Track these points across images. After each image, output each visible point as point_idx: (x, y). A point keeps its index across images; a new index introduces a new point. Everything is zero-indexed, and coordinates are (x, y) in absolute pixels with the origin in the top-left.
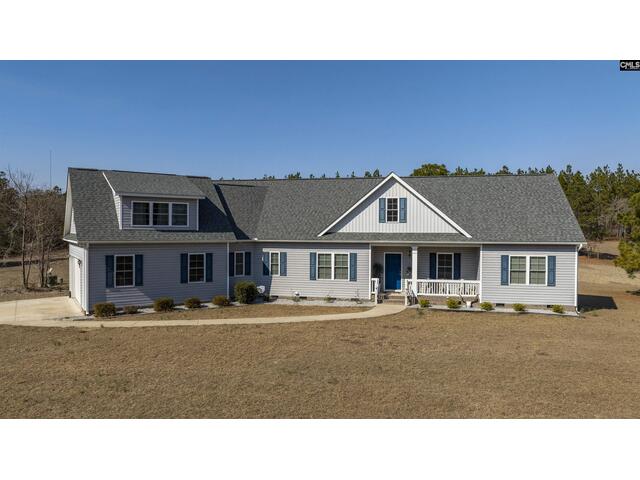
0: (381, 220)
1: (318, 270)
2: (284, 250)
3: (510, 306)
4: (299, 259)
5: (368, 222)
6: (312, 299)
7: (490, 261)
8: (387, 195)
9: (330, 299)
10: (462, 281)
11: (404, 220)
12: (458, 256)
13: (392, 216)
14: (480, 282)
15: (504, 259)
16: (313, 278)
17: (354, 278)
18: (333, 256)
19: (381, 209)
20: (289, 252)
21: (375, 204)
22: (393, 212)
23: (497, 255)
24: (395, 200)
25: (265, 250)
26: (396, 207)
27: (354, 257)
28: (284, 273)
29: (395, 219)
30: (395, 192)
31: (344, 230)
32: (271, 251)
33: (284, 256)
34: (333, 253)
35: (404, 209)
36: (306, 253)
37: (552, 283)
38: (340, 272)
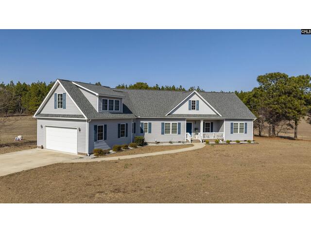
0: (190, 109)
1: (165, 130)
2: (150, 122)
3: (234, 141)
4: (157, 126)
5: (184, 110)
6: (162, 143)
7: (226, 125)
8: (192, 99)
9: (171, 142)
10: (214, 133)
11: (198, 109)
12: (212, 123)
13: (193, 108)
14: (224, 133)
15: (232, 124)
16: (163, 133)
17: (179, 133)
18: (171, 124)
19: (190, 105)
20: (153, 123)
21: (187, 102)
22: (194, 106)
23: (229, 123)
24: (195, 101)
25: (141, 122)
26: (195, 104)
27: (179, 124)
28: (150, 132)
29: (195, 109)
30: (195, 98)
31: (175, 113)
32: (144, 122)
33: (150, 124)
34: (171, 123)
35: (198, 105)
36: (160, 123)
37: (246, 133)
38: (174, 131)
